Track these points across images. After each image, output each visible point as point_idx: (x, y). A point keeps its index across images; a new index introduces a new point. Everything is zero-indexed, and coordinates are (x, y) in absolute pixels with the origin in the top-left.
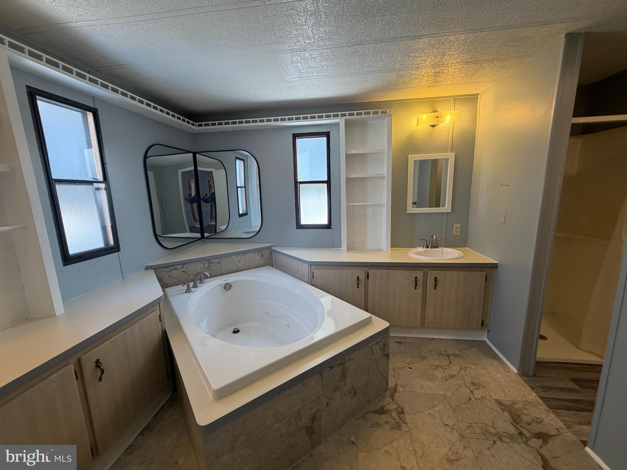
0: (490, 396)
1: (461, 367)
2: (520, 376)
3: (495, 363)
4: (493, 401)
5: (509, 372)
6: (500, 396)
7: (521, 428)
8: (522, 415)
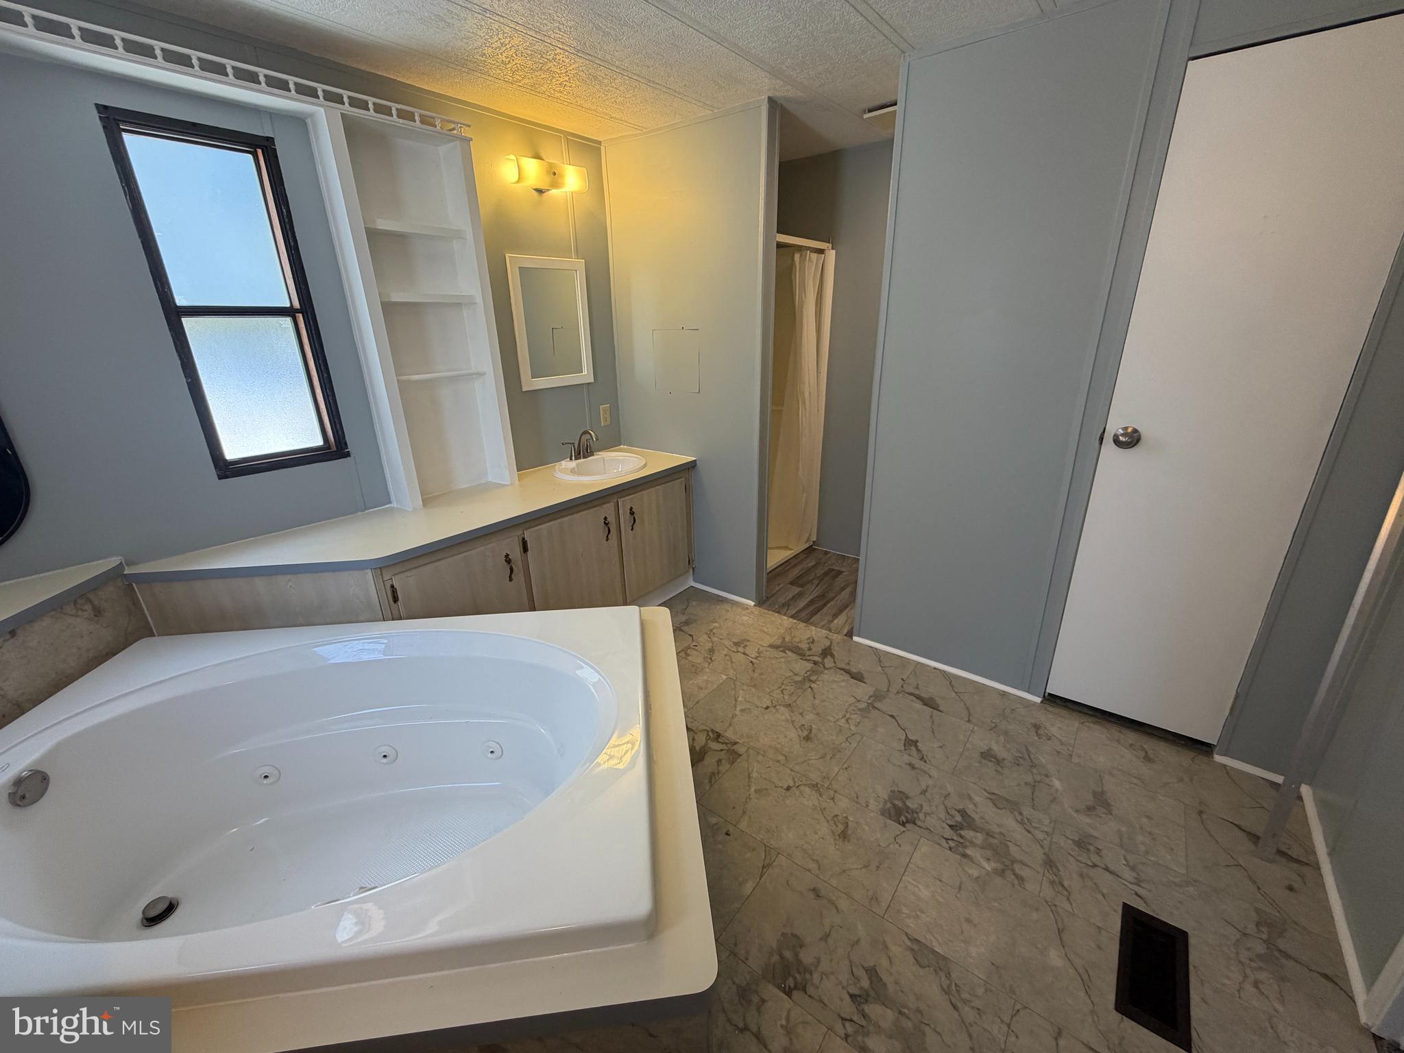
0: (762, 646)
1: (706, 633)
2: (759, 607)
3: (727, 607)
4: (769, 649)
5: (747, 609)
6: (769, 640)
7: (811, 658)
8: (799, 645)
